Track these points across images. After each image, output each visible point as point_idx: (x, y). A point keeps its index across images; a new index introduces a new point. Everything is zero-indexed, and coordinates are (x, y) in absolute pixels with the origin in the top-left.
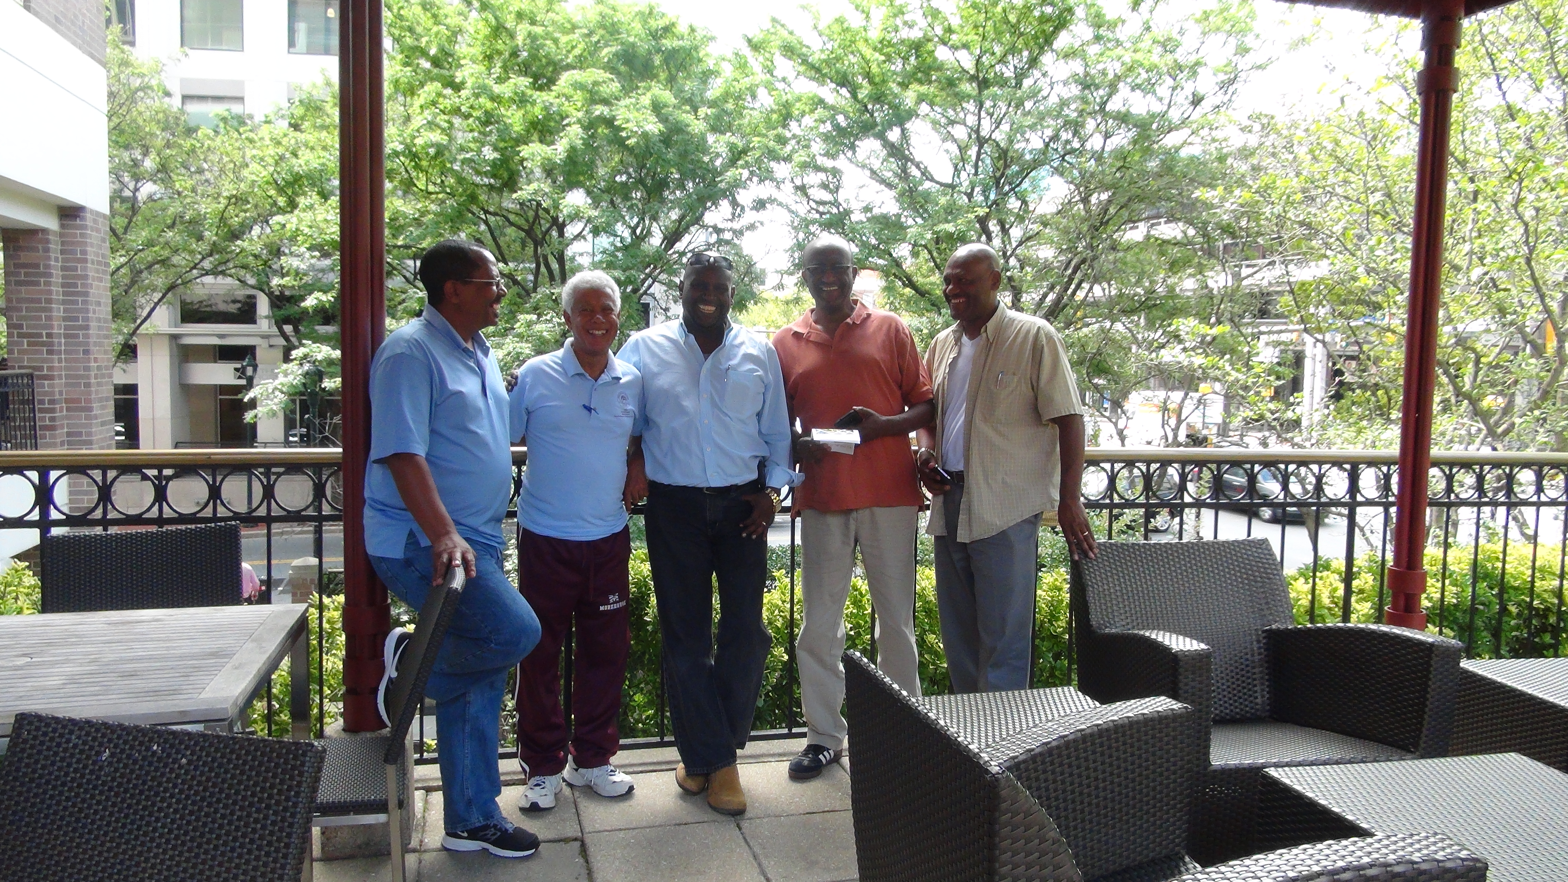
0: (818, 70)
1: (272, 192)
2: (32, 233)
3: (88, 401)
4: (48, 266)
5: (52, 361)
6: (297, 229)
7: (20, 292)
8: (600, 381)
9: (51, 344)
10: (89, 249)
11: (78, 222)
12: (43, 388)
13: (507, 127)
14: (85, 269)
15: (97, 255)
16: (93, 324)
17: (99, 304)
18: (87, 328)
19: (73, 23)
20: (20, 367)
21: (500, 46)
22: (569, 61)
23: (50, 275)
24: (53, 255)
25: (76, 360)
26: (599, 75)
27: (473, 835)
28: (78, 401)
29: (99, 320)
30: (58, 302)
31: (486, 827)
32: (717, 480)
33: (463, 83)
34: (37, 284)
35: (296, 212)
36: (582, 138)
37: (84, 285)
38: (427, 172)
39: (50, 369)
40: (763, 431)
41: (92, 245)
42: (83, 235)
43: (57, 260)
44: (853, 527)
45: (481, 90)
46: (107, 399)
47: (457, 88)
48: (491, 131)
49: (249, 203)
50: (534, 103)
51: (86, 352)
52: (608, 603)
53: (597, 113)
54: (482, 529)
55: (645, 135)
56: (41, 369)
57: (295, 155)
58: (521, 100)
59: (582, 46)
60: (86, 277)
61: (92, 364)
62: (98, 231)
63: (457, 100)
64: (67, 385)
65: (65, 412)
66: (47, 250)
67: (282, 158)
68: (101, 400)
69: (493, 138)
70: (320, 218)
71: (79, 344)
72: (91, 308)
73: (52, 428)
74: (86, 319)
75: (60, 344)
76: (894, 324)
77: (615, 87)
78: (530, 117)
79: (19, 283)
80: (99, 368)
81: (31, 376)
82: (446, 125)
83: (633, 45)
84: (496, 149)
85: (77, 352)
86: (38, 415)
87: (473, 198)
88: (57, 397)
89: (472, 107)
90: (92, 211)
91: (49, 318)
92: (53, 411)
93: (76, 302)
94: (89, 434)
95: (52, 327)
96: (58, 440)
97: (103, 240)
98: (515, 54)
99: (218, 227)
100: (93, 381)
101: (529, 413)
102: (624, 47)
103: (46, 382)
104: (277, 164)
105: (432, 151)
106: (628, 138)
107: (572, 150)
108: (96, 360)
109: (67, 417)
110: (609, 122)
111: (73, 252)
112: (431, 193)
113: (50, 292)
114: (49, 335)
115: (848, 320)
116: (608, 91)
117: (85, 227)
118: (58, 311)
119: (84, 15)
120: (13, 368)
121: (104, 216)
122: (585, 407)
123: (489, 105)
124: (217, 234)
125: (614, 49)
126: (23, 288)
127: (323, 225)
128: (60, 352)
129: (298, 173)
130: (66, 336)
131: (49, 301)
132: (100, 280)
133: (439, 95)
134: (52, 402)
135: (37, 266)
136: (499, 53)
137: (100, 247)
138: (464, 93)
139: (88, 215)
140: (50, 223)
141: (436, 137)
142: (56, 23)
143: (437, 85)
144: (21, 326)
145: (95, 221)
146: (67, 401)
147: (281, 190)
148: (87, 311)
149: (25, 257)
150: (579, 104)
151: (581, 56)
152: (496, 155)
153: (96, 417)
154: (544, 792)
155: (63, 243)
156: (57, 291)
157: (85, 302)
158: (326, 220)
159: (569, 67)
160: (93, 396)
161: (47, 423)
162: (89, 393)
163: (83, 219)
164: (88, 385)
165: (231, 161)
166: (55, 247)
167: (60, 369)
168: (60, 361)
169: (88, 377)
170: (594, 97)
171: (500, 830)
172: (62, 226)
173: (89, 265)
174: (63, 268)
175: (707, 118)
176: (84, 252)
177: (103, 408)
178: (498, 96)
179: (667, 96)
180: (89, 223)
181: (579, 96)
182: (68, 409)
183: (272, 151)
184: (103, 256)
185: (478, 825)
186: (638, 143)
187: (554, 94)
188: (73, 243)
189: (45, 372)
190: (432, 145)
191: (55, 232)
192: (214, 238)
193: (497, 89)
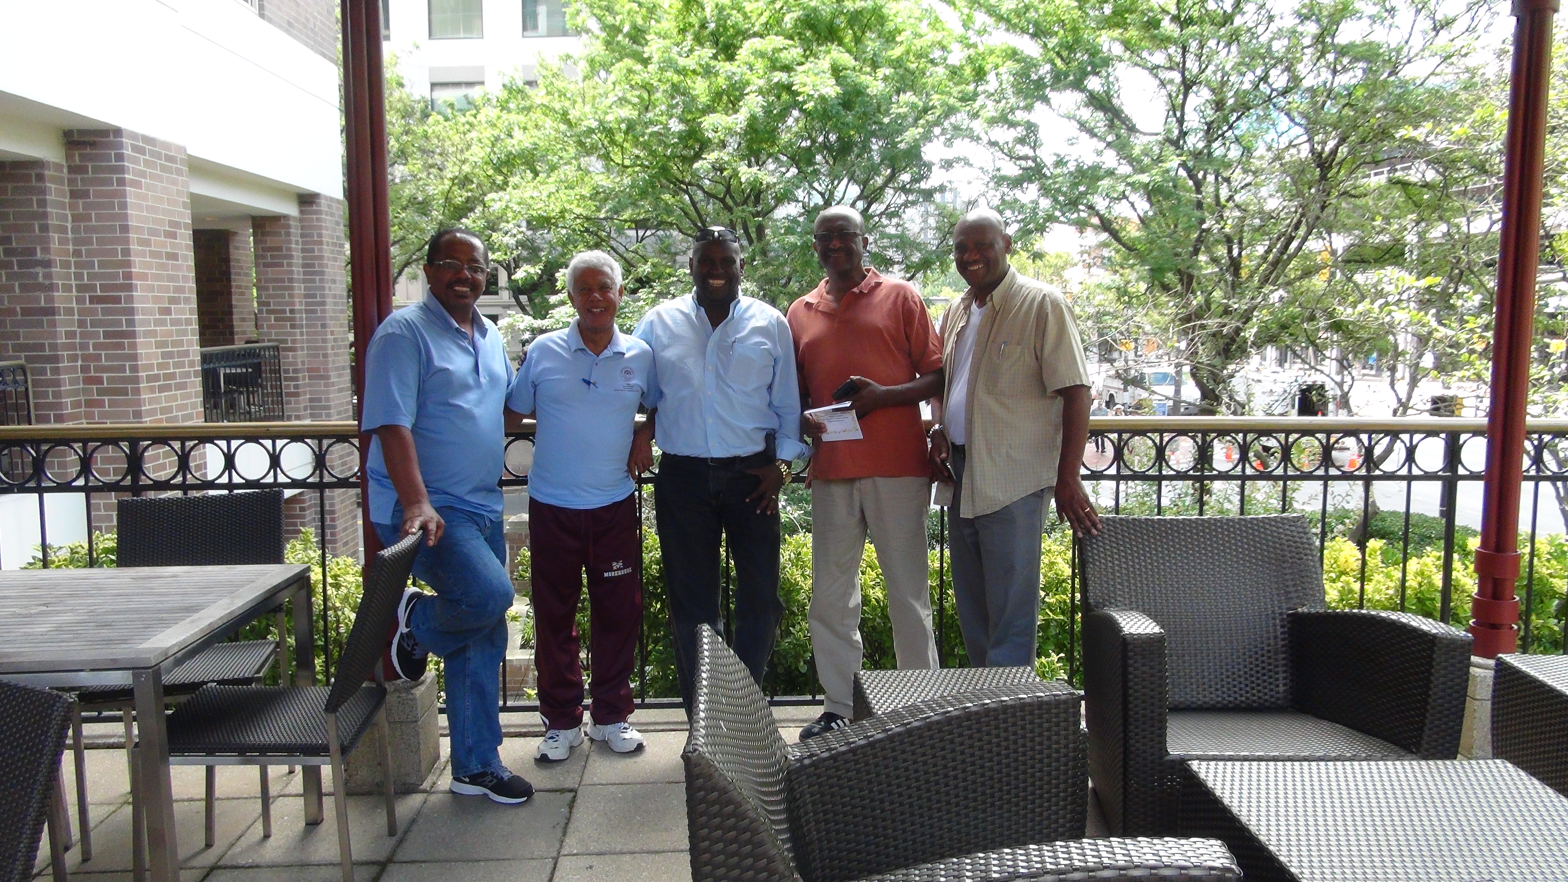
0: (1008, 21)
1: (491, 172)
2: (276, 219)
3: (326, 370)
4: (289, 249)
5: (295, 334)
6: (507, 207)
7: (267, 272)
8: (601, 357)
9: (293, 319)
10: (324, 232)
11: (314, 208)
12: (288, 359)
13: (694, 99)
14: (321, 250)
15: (332, 237)
16: (329, 300)
17: (334, 281)
18: (323, 304)
19: (305, 27)
20: (269, 341)
21: (693, 20)
22: (756, 29)
23: (291, 257)
24: (293, 239)
25: (315, 333)
26: (779, 41)
27: (474, 780)
28: (318, 370)
29: (335, 296)
30: (298, 281)
31: (483, 774)
32: (718, 450)
33: (649, 58)
34: (282, 265)
35: (509, 189)
36: (763, 106)
37: (320, 265)
38: (622, 147)
39: (294, 341)
40: (775, 403)
41: (327, 228)
42: (318, 220)
43: (297, 243)
44: (856, 498)
45: (668, 64)
46: (344, 368)
47: (646, 62)
48: (677, 104)
49: (472, 182)
50: (716, 74)
51: (324, 326)
52: (611, 570)
53: (776, 80)
54: (467, 498)
55: (823, 98)
56: (286, 341)
57: (510, 136)
58: (708, 72)
59: (767, 14)
60: (321, 258)
61: (329, 337)
62: (332, 215)
63: (646, 75)
64: (309, 356)
65: (307, 381)
66: (288, 234)
67: (497, 139)
68: (337, 369)
69: (678, 111)
70: (527, 195)
71: (318, 319)
72: (327, 285)
73: (297, 395)
74: (323, 296)
75: (301, 318)
76: (902, 293)
77: (795, 52)
78: (713, 87)
79: (266, 265)
80: (335, 340)
81: (277, 348)
82: (636, 100)
83: (815, 9)
84: (681, 120)
85: (315, 326)
86: (284, 383)
87: (664, 170)
88: (300, 366)
89: (660, 80)
90: (326, 198)
91: (291, 296)
92: (296, 379)
93: (313, 281)
94: (327, 400)
95: (293, 304)
96: (302, 406)
97: (338, 224)
98: (703, 26)
99: (444, 207)
100: (330, 351)
101: (535, 386)
102: (806, 12)
103: (291, 354)
104: (493, 145)
105: (623, 126)
106: (805, 102)
107: (753, 118)
108: (332, 333)
109: (310, 385)
110: (788, 88)
111: (311, 235)
112: (627, 167)
113: (292, 272)
114: (292, 311)
115: (856, 290)
116: (789, 57)
117: (319, 212)
118: (299, 289)
119: (315, 18)
120: (263, 341)
121: (338, 201)
122: (584, 380)
123: (676, 78)
124: (443, 214)
125: (795, 15)
126: (269, 269)
127: (530, 202)
128: (302, 326)
129: (511, 153)
130: (307, 311)
131: (291, 280)
132: (335, 260)
133: (630, 71)
134: (295, 371)
135: (280, 249)
136: (691, 25)
137: (334, 230)
138: (652, 68)
139: (323, 201)
140: (290, 209)
141: (628, 112)
142: (289, 27)
143: (628, 62)
144: (268, 304)
145: (329, 206)
146: (309, 370)
147: (498, 170)
148: (323, 288)
149: (270, 241)
150: (761, 72)
151: (767, 23)
152: (682, 127)
153: (333, 384)
154: (556, 744)
155: (302, 228)
156: (297, 271)
157: (322, 281)
158: (532, 198)
159: (755, 35)
160: (331, 366)
161: (292, 390)
162: (327, 363)
163: (318, 205)
164: (325, 356)
165: (453, 145)
166: (295, 230)
167: (302, 341)
168: (302, 334)
169: (325, 348)
170: (775, 65)
171: (496, 777)
172: (302, 212)
173: (325, 247)
174: (303, 251)
175: (885, 79)
176: (320, 235)
177: (340, 376)
178: (684, 69)
179: (846, 59)
180: (324, 208)
181: (760, 65)
182: (310, 378)
183: (488, 133)
184: (338, 238)
185: (476, 771)
186: (815, 107)
187: (736, 63)
188: (310, 227)
189: (290, 345)
190: (623, 121)
191: (295, 218)
192: (440, 217)
193: (682, 62)
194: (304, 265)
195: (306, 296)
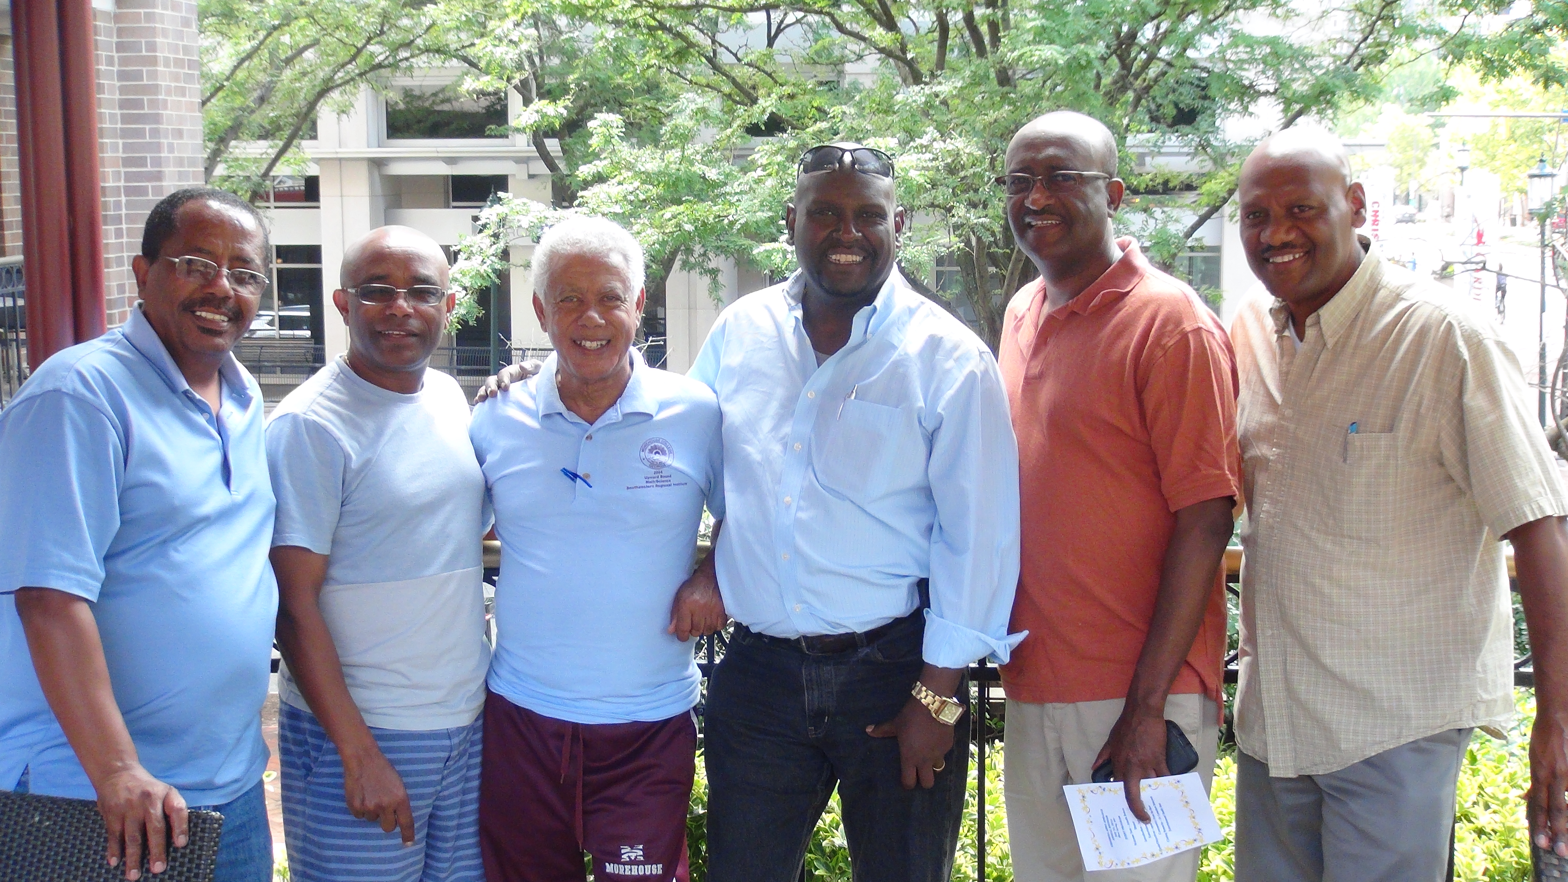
8: (601, 423)
52: (618, 860)
122: (566, 473)
194: (123, 104)
195: (127, 162)
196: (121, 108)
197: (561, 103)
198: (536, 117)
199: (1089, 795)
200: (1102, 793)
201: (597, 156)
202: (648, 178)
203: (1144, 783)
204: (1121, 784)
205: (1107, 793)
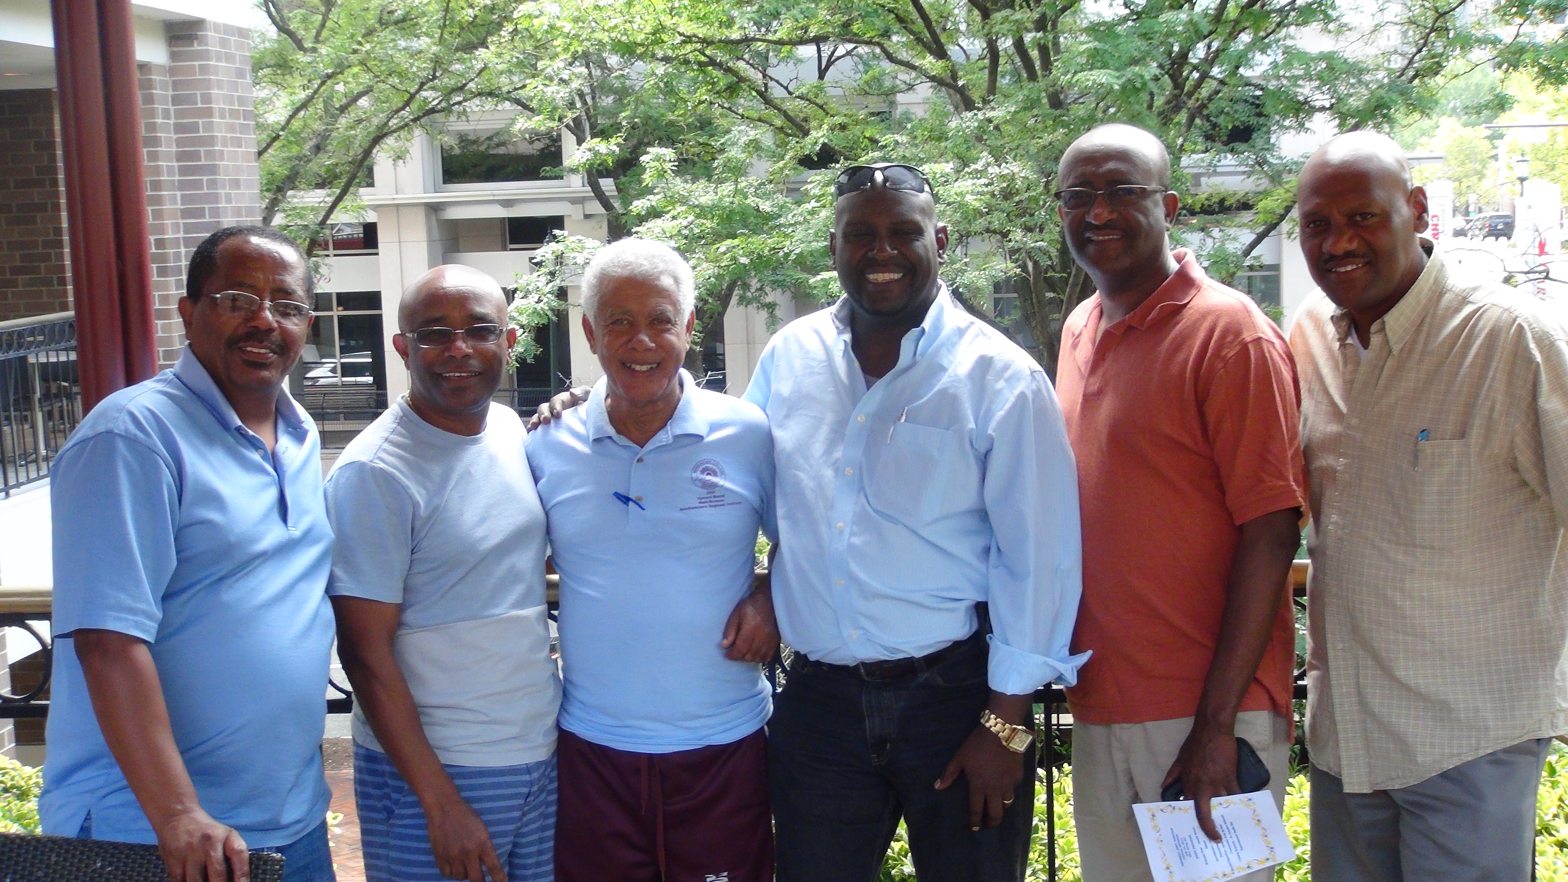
4: (152, 127)
8: (650, 446)
9: (164, 258)
10: (215, 91)
11: (196, 47)
14: (209, 126)
15: (230, 100)
17: (236, 184)
23: (157, 142)
24: (159, 107)
29: (238, 212)
30: (172, 186)
41: (219, 84)
42: (204, 69)
43: (166, 114)
60: (210, 141)
62: (229, 58)
66: (149, 100)
72: (222, 192)
75: (177, 256)
90: (216, 27)
91: (158, 214)
93: (197, 185)
95: (162, 229)
97: (240, 74)
111: (190, 99)
113: (158, 170)
117: (204, 55)
121: (240, 31)
122: (618, 496)
131: (157, 185)
132: (238, 142)
137: (234, 86)
139: (211, 34)
140: (154, 53)
145: (224, 43)
148: (216, 198)
155: (176, 85)
156: (169, 167)
157: (213, 184)
163: (202, 40)
166: (162, 92)
172: (174, 56)
173: (216, 120)
174: (179, 128)
176: (207, 99)
180: (213, 47)
184: (242, 100)
188: (187, 84)
191: (163, 67)
194: (181, 156)
195: (186, 213)
196: (178, 160)
197: (613, 141)
198: (588, 155)
199: (1158, 814)
200: (1171, 812)
201: (649, 191)
202: (702, 212)
203: (1215, 801)
204: (1191, 803)
205: (1177, 811)
